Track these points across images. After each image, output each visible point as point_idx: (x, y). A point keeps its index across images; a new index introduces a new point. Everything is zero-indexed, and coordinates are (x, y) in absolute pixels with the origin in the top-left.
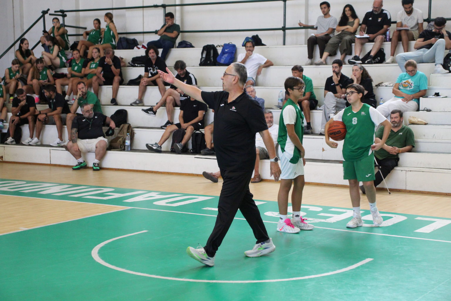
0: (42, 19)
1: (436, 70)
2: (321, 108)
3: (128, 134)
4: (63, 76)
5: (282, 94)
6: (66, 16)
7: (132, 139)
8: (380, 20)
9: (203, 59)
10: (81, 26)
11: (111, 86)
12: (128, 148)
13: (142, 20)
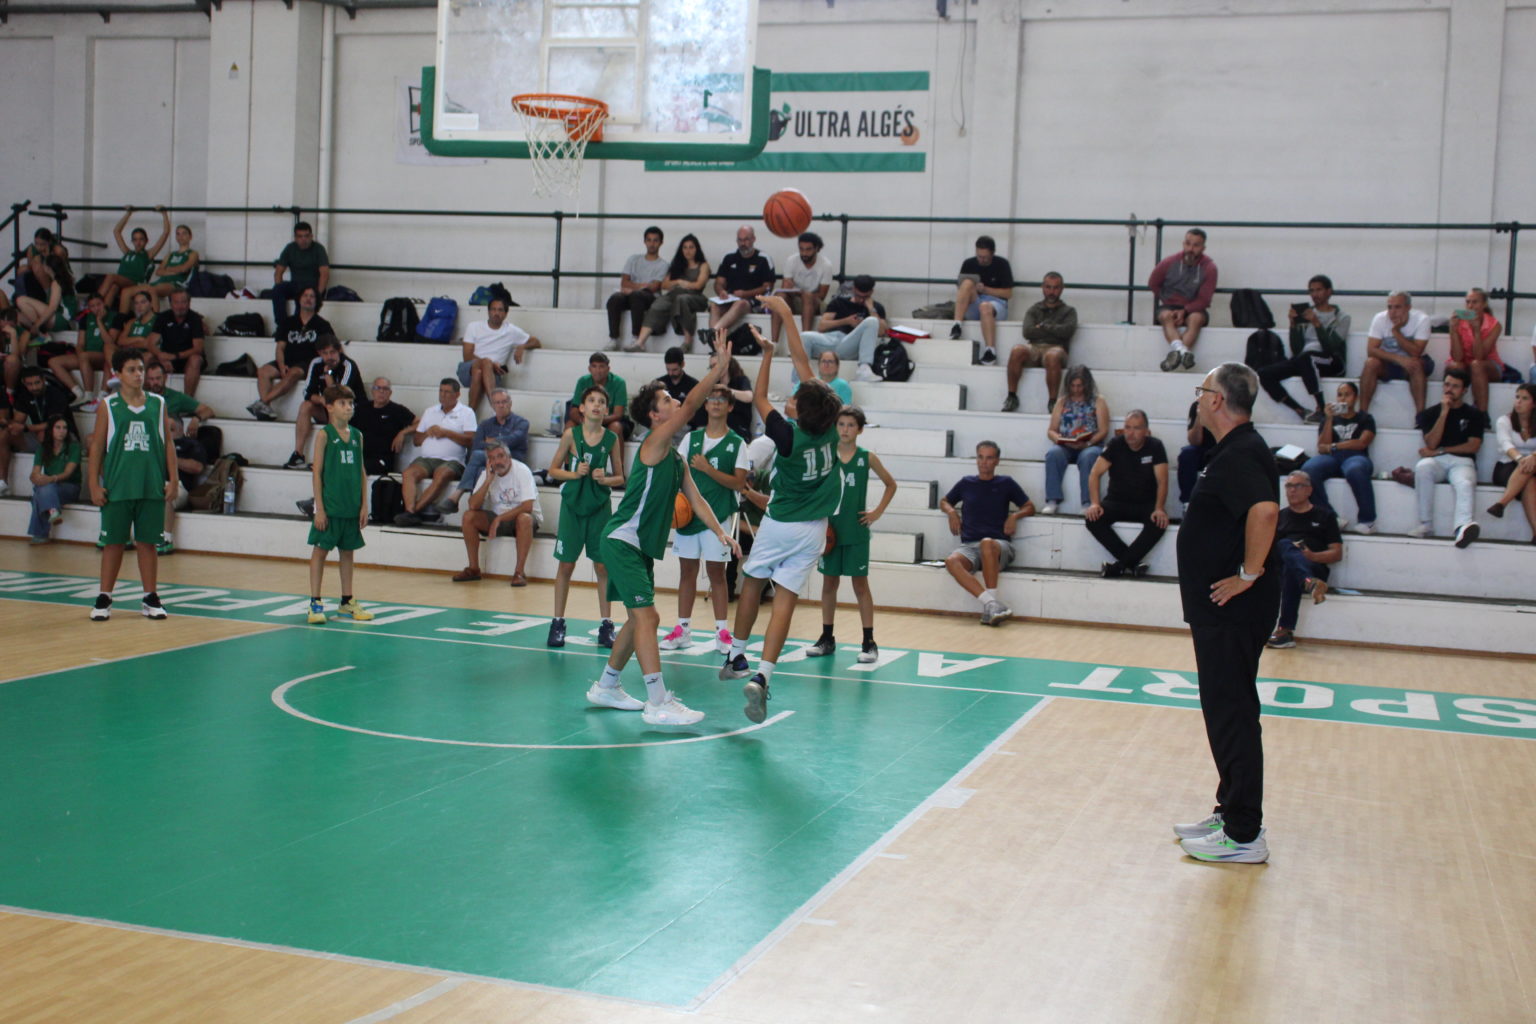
0: (12, 224)
1: (860, 375)
2: (639, 438)
3: (230, 478)
4: (65, 349)
5: (560, 407)
6: (65, 217)
7: (238, 490)
8: (752, 269)
9: (385, 328)
10: (95, 239)
11: (182, 376)
12: (229, 509)
13: (243, 238)
